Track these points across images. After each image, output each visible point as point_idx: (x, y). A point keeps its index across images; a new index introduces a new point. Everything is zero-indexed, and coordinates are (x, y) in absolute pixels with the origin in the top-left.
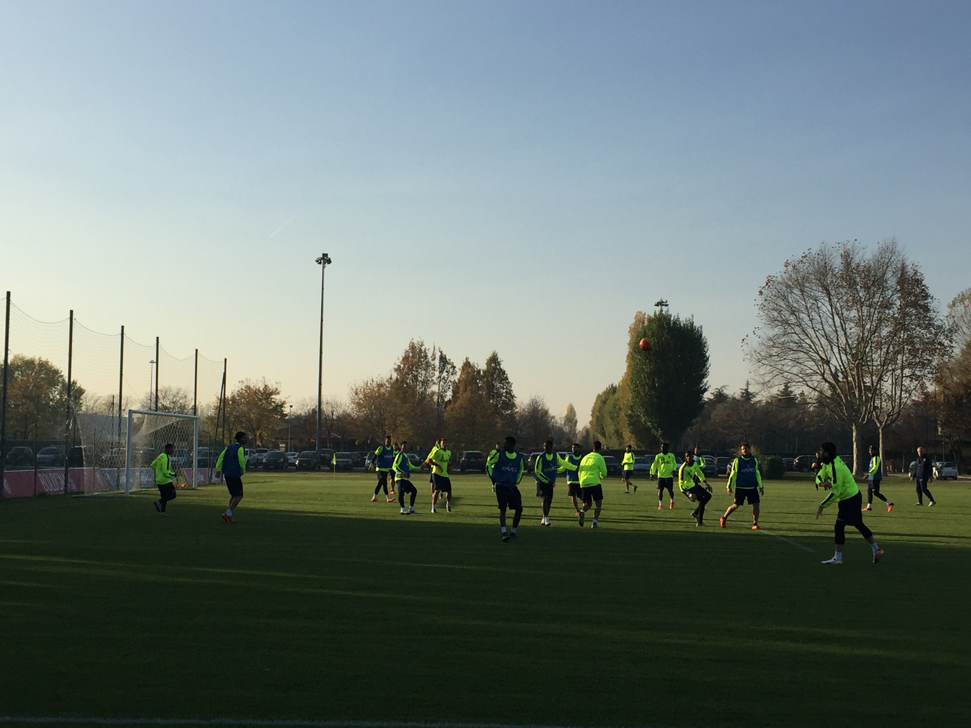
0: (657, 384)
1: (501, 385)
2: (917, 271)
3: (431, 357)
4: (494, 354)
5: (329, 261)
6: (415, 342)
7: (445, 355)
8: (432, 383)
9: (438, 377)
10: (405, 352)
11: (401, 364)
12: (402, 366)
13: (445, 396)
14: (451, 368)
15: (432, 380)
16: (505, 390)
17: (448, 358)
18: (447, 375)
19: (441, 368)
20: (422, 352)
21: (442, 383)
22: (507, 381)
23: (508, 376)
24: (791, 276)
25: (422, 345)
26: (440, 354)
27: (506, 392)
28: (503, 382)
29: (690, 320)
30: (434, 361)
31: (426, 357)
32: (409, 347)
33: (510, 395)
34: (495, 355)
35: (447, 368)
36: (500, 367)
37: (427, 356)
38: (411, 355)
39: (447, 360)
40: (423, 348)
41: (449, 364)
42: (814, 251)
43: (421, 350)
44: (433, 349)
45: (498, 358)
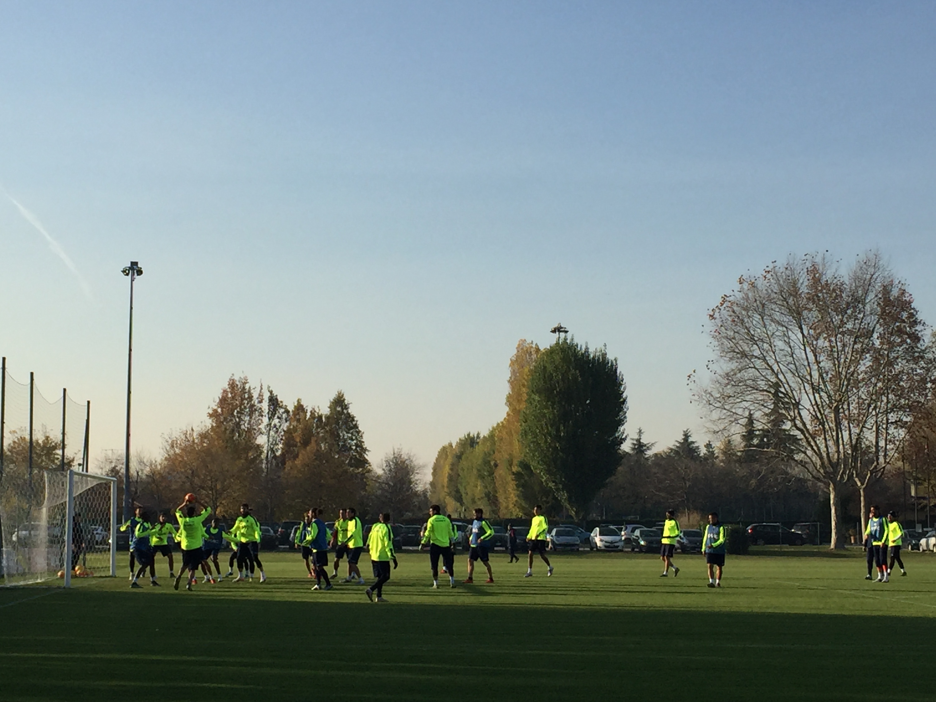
0: (562, 434)
1: (350, 435)
2: (904, 290)
3: (258, 398)
4: (339, 394)
5: (140, 272)
6: (236, 378)
7: (276, 396)
8: (258, 433)
9: (267, 425)
10: (222, 391)
11: (218, 407)
12: (219, 410)
13: (276, 449)
14: (283, 413)
15: (259, 429)
16: (355, 441)
17: (279, 400)
18: (279, 422)
19: (270, 413)
20: (246, 393)
21: (272, 433)
22: (357, 430)
23: (358, 423)
24: (747, 294)
25: (246, 383)
26: (269, 394)
27: (357, 445)
28: (351, 431)
29: (601, 351)
30: (262, 404)
31: (250, 398)
32: (229, 385)
33: (361, 448)
34: (341, 396)
35: (279, 412)
36: (348, 411)
37: (253, 397)
38: (230, 395)
39: (279, 402)
40: (247, 386)
41: (281, 407)
42: (781, 263)
43: (244, 388)
44: (260, 388)
45: (344, 400)
